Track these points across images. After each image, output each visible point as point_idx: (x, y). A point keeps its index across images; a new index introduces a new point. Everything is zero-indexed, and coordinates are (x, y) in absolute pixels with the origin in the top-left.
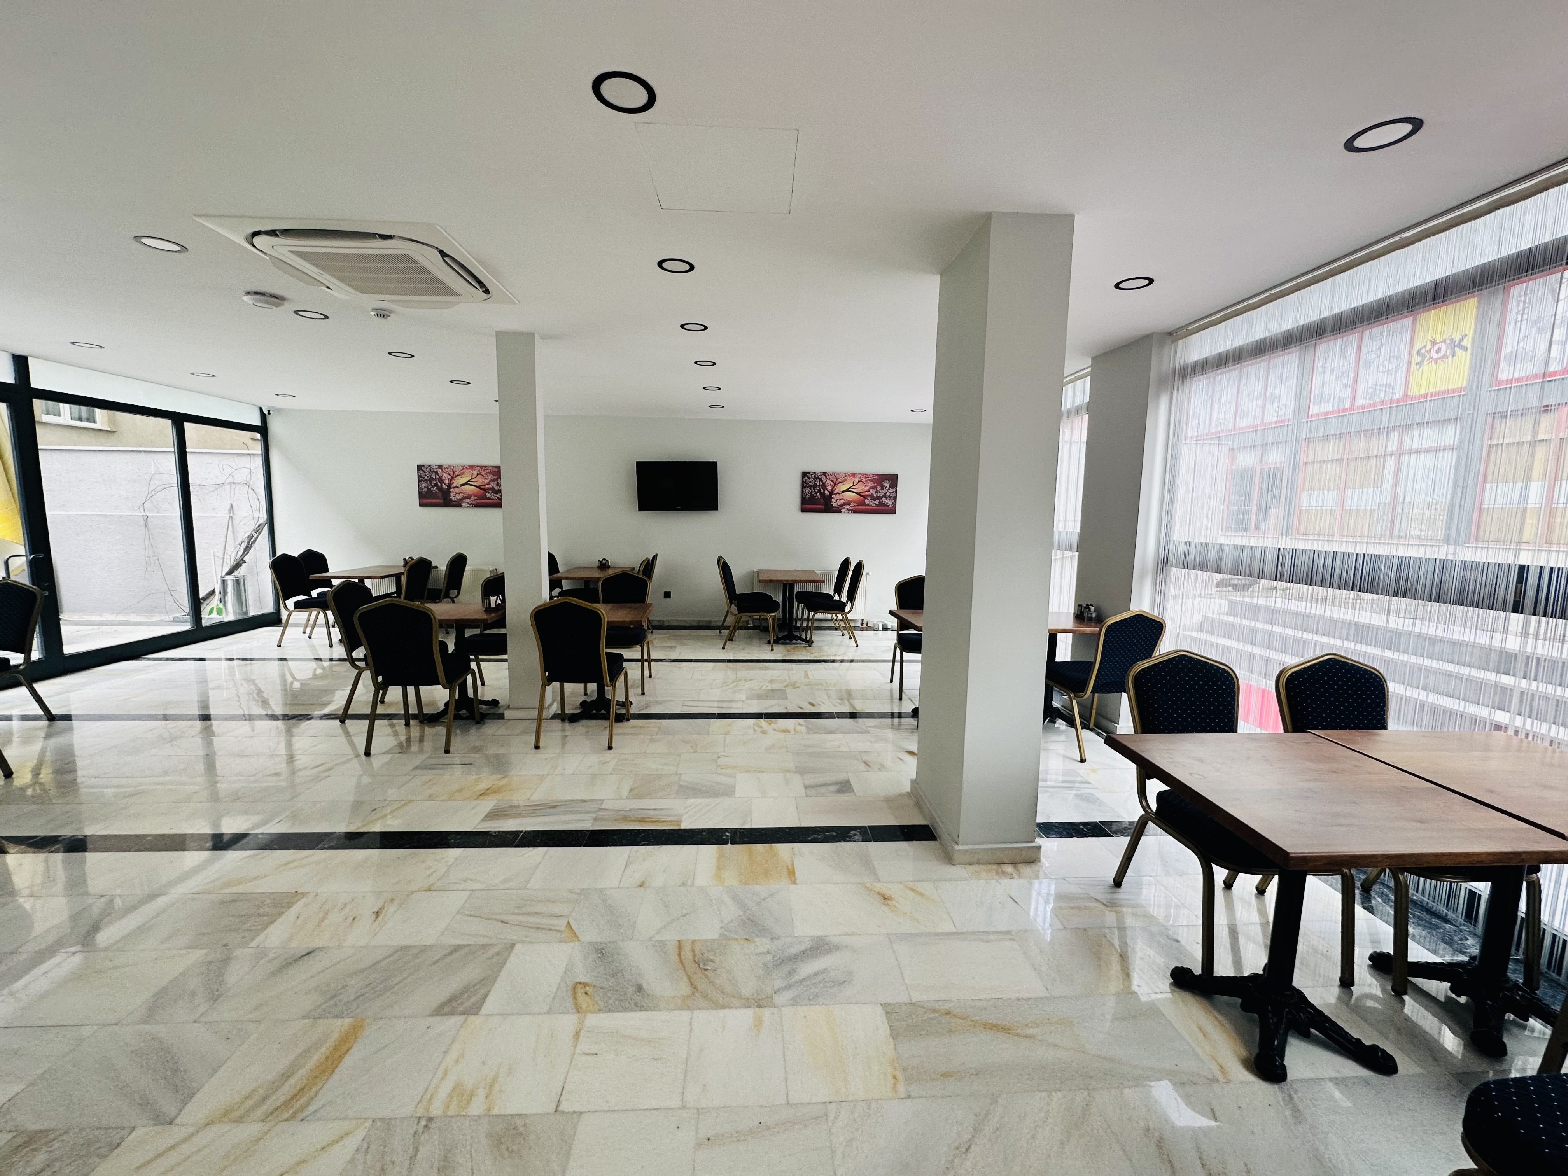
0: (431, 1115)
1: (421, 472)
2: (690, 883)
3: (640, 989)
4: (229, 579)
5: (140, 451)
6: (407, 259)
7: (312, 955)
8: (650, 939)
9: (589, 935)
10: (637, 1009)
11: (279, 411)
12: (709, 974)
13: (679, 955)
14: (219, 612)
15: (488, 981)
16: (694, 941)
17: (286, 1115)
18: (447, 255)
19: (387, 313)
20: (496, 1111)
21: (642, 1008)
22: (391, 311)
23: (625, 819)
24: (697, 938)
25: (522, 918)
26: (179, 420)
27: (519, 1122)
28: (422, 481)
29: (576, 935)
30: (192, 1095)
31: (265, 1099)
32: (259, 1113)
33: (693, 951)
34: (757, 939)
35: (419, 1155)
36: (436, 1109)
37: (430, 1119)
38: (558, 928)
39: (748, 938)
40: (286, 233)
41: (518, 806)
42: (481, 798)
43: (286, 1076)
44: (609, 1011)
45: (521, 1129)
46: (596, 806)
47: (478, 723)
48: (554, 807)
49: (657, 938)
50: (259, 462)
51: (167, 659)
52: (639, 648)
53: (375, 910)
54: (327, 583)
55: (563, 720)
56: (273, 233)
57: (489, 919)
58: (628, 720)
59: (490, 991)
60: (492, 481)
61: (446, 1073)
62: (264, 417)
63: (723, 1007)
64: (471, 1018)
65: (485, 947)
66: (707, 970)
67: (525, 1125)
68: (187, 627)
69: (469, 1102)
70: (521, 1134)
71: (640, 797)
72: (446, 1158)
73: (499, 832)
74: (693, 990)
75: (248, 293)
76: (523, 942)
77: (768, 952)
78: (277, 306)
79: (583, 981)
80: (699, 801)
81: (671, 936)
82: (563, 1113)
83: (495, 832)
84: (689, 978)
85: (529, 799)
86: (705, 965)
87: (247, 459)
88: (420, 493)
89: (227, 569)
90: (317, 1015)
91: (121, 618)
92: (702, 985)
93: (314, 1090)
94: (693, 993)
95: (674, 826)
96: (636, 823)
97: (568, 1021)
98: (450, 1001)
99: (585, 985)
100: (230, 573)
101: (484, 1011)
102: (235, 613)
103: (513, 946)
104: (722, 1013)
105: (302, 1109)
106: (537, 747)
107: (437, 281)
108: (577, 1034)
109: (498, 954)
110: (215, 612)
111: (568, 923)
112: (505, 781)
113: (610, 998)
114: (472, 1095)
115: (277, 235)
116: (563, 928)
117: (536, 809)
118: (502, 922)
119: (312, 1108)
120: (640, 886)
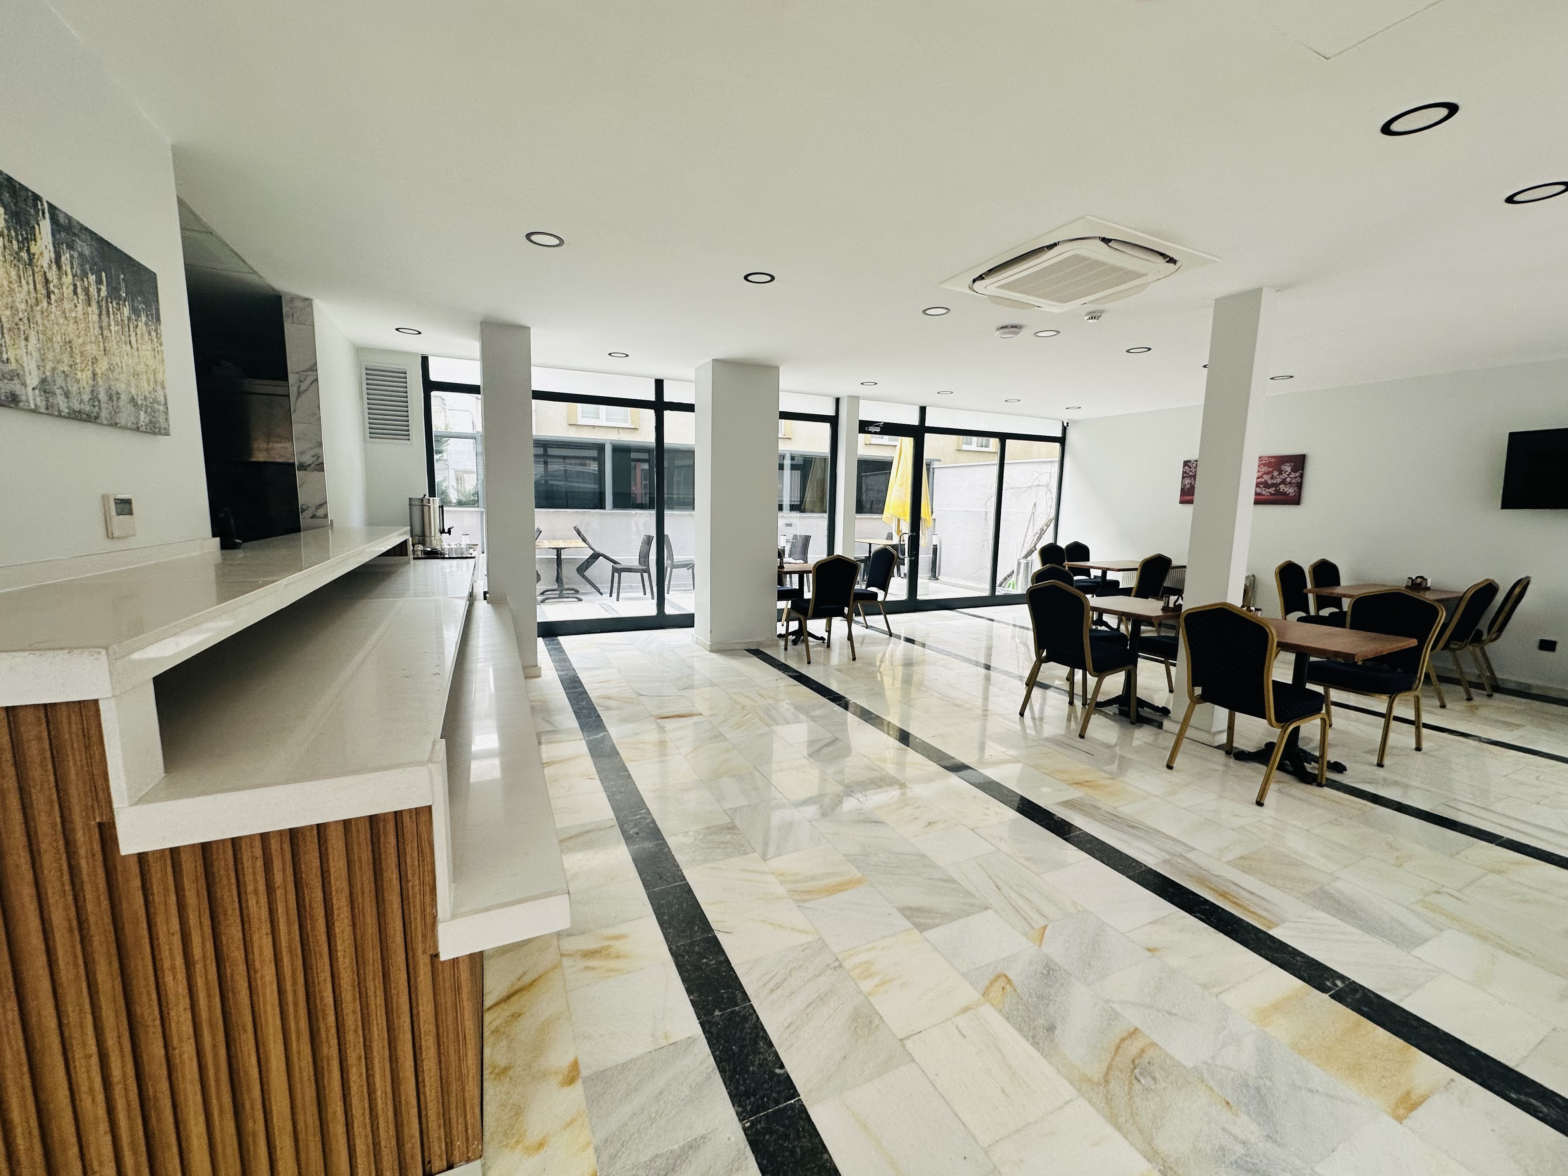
0: (844, 965)
1: (1187, 468)
3: (1051, 1029)
4: (1023, 561)
6: (1076, 259)
8: (1107, 1001)
9: (1054, 949)
11: (1075, 422)
12: (1137, 1086)
13: (1123, 1040)
14: (1013, 588)
15: (949, 917)
16: (1153, 1044)
17: (797, 897)
18: (1110, 240)
19: (1099, 314)
20: (872, 999)
21: (1035, 1044)
23: (1202, 881)
24: (1160, 1044)
25: (1013, 895)
27: (877, 1021)
28: (1186, 477)
29: (1041, 940)
31: (797, 881)
32: (789, 886)
33: (1143, 1051)
34: (1245, 1118)
35: (819, 978)
36: (847, 964)
37: (841, 966)
38: (1033, 924)
39: (1231, 1102)
40: (991, 272)
41: (1099, 809)
43: (813, 878)
44: (1007, 1019)
45: (873, 1026)
46: (1179, 849)
48: (1133, 827)
49: (1116, 1007)
53: (931, 821)
56: (981, 277)
57: (989, 877)
59: (942, 925)
61: (871, 949)
62: (1064, 429)
63: (1119, 1129)
64: (915, 931)
65: (968, 894)
66: (1139, 1081)
67: (877, 1026)
69: (866, 977)
70: (870, 1028)
71: (1246, 870)
73: (1062, 819)
74: (1102, 1081)
75: (998, 329)
76: (996, 912)
78: (1017, 333)
79: (1011, 978)
81: (1134, 1018)
82: (904, 1046)
83: (1059, 818)
84: (1109, 1068)
85: (1116, 808)
86: (1141, 1074)
88: (1182, 490)
92: (1117, 1087)
93: (815, 896)
94: (1099, 1084)
95: (1261, 923)
96: (1211, 892)
97: (970, 994)
98: (918, 910)
99: (1009, 981)
100: (1026, 557)
101: (926, 934)
103: (987, 908)
104: (1110, 1130)
105: (806, 901)
106: (1170, 767)
107: (1114, 269)
108: (966, 1009)
109: (972, 905)
110: (1011, 586)
111: (1046, 926)
112: (1109, 782)
113: (1018, 1009)
114: (871, 976)
115: (990, 275)
116: (1036, 926)
117: (1114, 820)
118: (997, 886)
119: (807, 905)
120: (1149, 950)
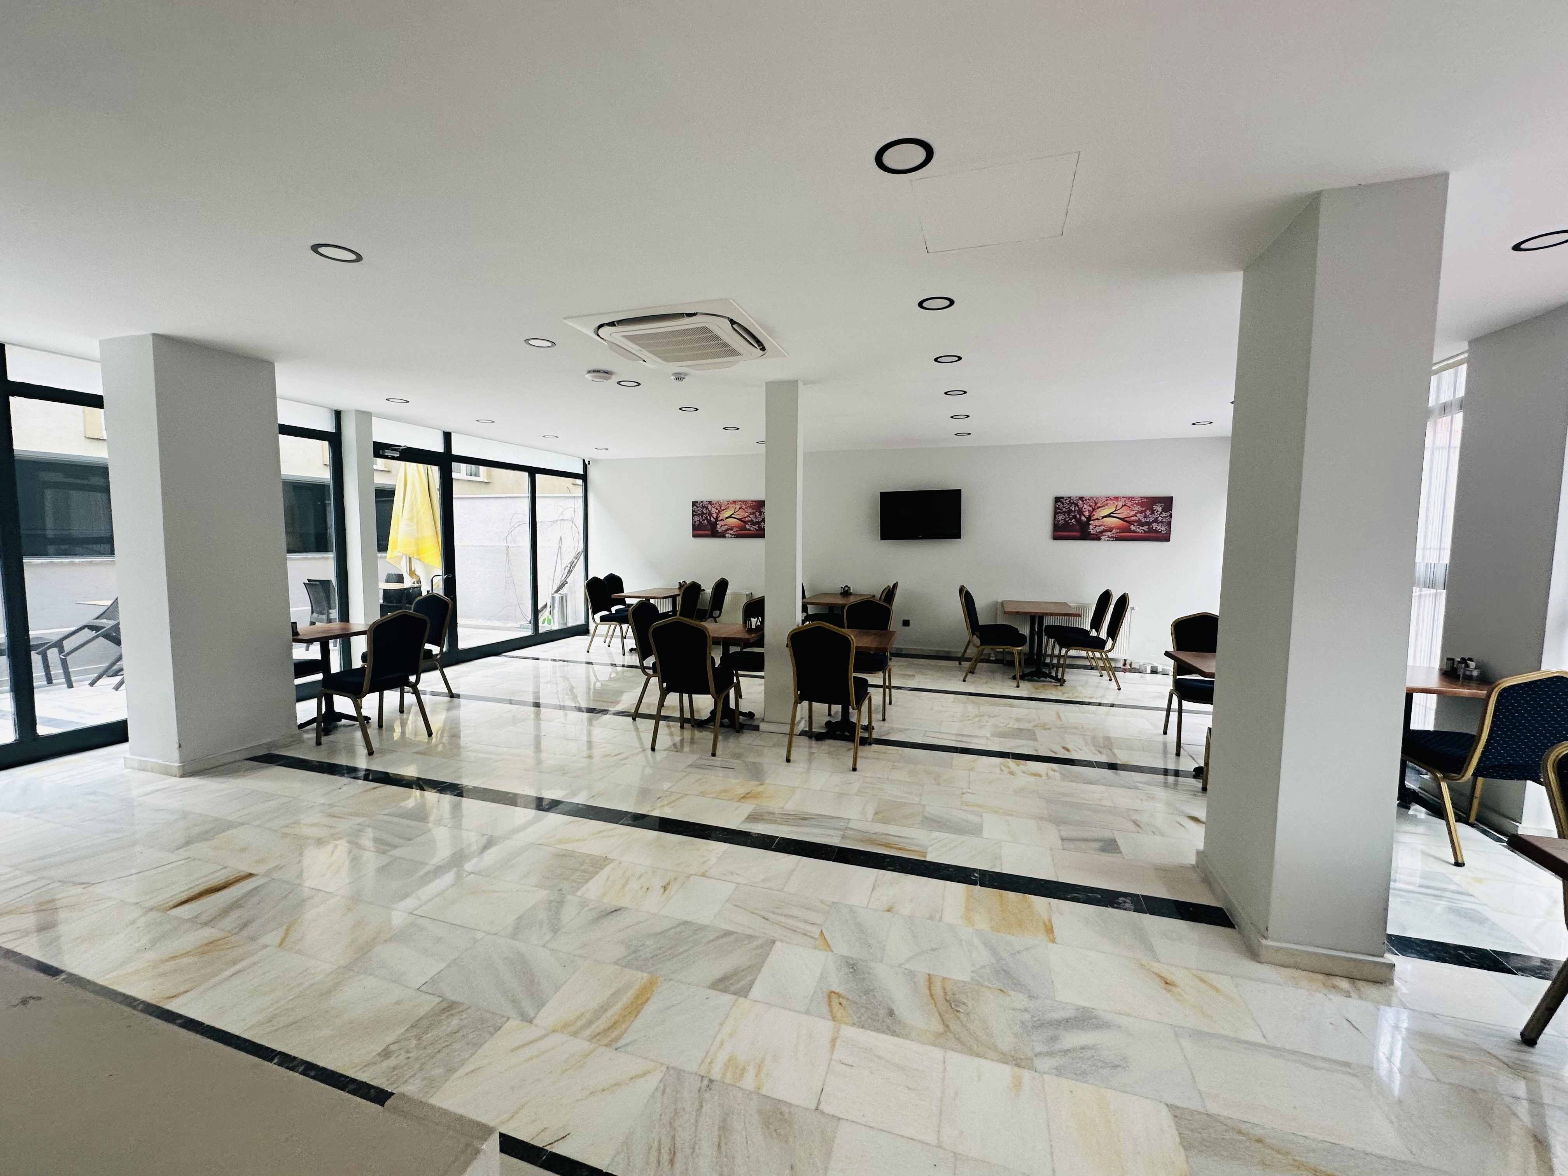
0: (713, 1078)
1: (695, 507)
2: (938, 916)
3: (891, 1013)
4: (557, 596)
5: (507, 497)
6: (705, 330)
7: (619, 912)
8: (900, 966)
9: (843, 947)
10: (887, 1031)
11: (596, 461)
12: (962, 1016)
13: (930, 989)
14: (549, 623)
15: (755, 968)
16: (944, 979)
17: (606, 1041)
18: (736, 323)
19: (683, 376)
20: (764, 1091)
21: (894, 1034)
22: (686, 374)
23: (872, 841)
24: (948, 977)
25: (779, 918)
26: (532, 471)
27: (785, 1109)
28: (695, 515)
29: (828, 946)
30: (543, 1005)
31: (590, 1023)
32: (588, 1032)
33: (944, 989)
34: (1013, 993)
35: (704, 1110)
36: (716, 1074)
37: (711, 1081)
38: (813, 935)
39: (1002, 989)
40: (621, 322)
41: (774, 814)
42: (742, 800)
43: (604, 1009)
44: (862, 1027)
45: (787, 1115)
46: (842, 824)
47: (738, 732)
48: (804, 819)
49: (907, 966)
50: (580, 502)
51: (517, 657)
52: (881, 674)
53: (663, 884)
54: (622, 601)
55: (810, 737)
56: (612, 324)
57: (752, 913)
58: (870, 744)
59: (755, 979)
60: (751, 514)
61: (722, 1044)
62: (585, 467)
63: (978, 1055)
64: (742, 1000)
65: (750, 937)
66: (959, 1011)
67: (790, 1113)
68: (529, 632)
69: (742, 1075)
70: (786, 1121)
71: (886, 821)
72: (724, 1121)
73: (758, 834)
74: (946, 1028)
75: (589, 372)
76: (782, 941)
77: (1026, 1010)
78: (607, 379)
79: (837, 991)
80: (946, 835)
81: (921, 968)
82: (822, 1113)
83: (755, 834)
84: (940, 1015)
85: (782, 808)
86: (956, 1006)
87: (572, 501)
88: (694, 526)
89: (555, 589)
90: (624, 964)
91: (489, 623)
92: (954, 1026)
93: (624, 1027)
94: (946, 1032)
95: (918, 855)
96: (883, 847)
97: (824, 1027)
98: (724, 979)
99: (839, 995)
100: (557, 591)
101: (751, 995)
102: (559, 623)
103: (773, 942)
104: (978, 1061)
105: (617, 1039)
106: (788, 761)
107: (725, 345)
108: (833, 1042)
109: (761, 946)
110: (546, 622)
111: (822, 932)
112: (761, 788)
113: (862, 1014)
114: (744, 1070)
115: (615, 325)
116: (817, 936)
117: (789, 818)
118: (764, 918)
119: (622, 1042)
120: (888, 911)
